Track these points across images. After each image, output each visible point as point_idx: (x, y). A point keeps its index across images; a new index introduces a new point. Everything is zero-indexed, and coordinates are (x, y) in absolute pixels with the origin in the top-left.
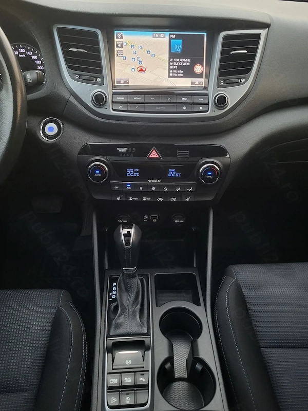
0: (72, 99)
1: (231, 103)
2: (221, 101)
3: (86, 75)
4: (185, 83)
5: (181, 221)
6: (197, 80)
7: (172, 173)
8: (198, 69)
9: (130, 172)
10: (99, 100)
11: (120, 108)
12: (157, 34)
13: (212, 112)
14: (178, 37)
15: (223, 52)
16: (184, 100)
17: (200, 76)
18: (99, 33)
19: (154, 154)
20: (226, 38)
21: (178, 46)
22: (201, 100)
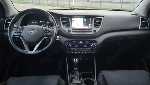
0: (63, 31)
1: (97, 31)
2: (95, 31)
3: (66, 26)
4: (87, 27)
6: (89, 27)
7: (85, 46)
8: (90, 25)
9: (76, 46)
10: (69, 31)
11: (74, 32)
12: (81, 18)
13: (93, 33)
14: (85, 19)
15: (94, 22)
16: (87, 31)
17: (90, 26)
18: (69, 18)
19: (81, 42)
20: (95, 19)
21: (85, 20)
22: (91, 31)
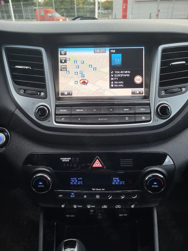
0: (18, 112)
2: (163, 111)
3: (30, 89)
4: (126, 92)
5: (125, 215)
6: (137, 90)
7: (116, 181)
8: (138, 79)
10: (43, 113)
11: (63, 120)
12: (98, 49)
13: (155, 121)
14: (117, 52)
15: (162, 64)
16: (126, 110)
17: (140, 86)
18: (43, 50)
19: (97, 164)
20: (164, 51)
21: (118, 59)
22: (142, 110)
